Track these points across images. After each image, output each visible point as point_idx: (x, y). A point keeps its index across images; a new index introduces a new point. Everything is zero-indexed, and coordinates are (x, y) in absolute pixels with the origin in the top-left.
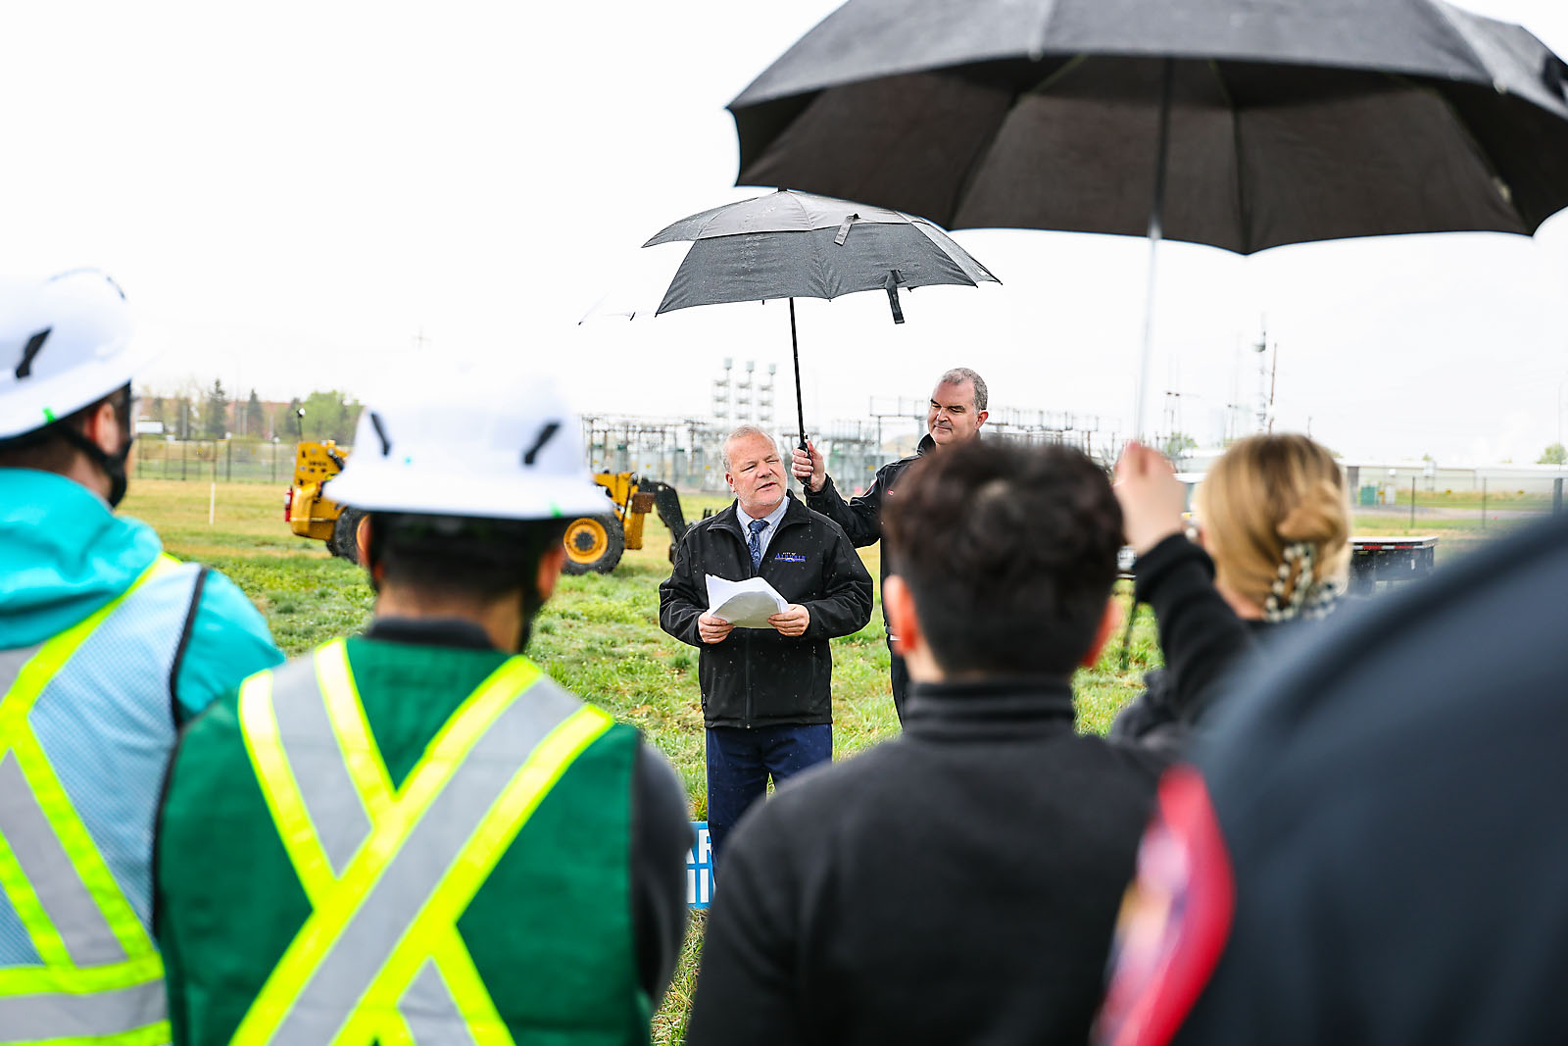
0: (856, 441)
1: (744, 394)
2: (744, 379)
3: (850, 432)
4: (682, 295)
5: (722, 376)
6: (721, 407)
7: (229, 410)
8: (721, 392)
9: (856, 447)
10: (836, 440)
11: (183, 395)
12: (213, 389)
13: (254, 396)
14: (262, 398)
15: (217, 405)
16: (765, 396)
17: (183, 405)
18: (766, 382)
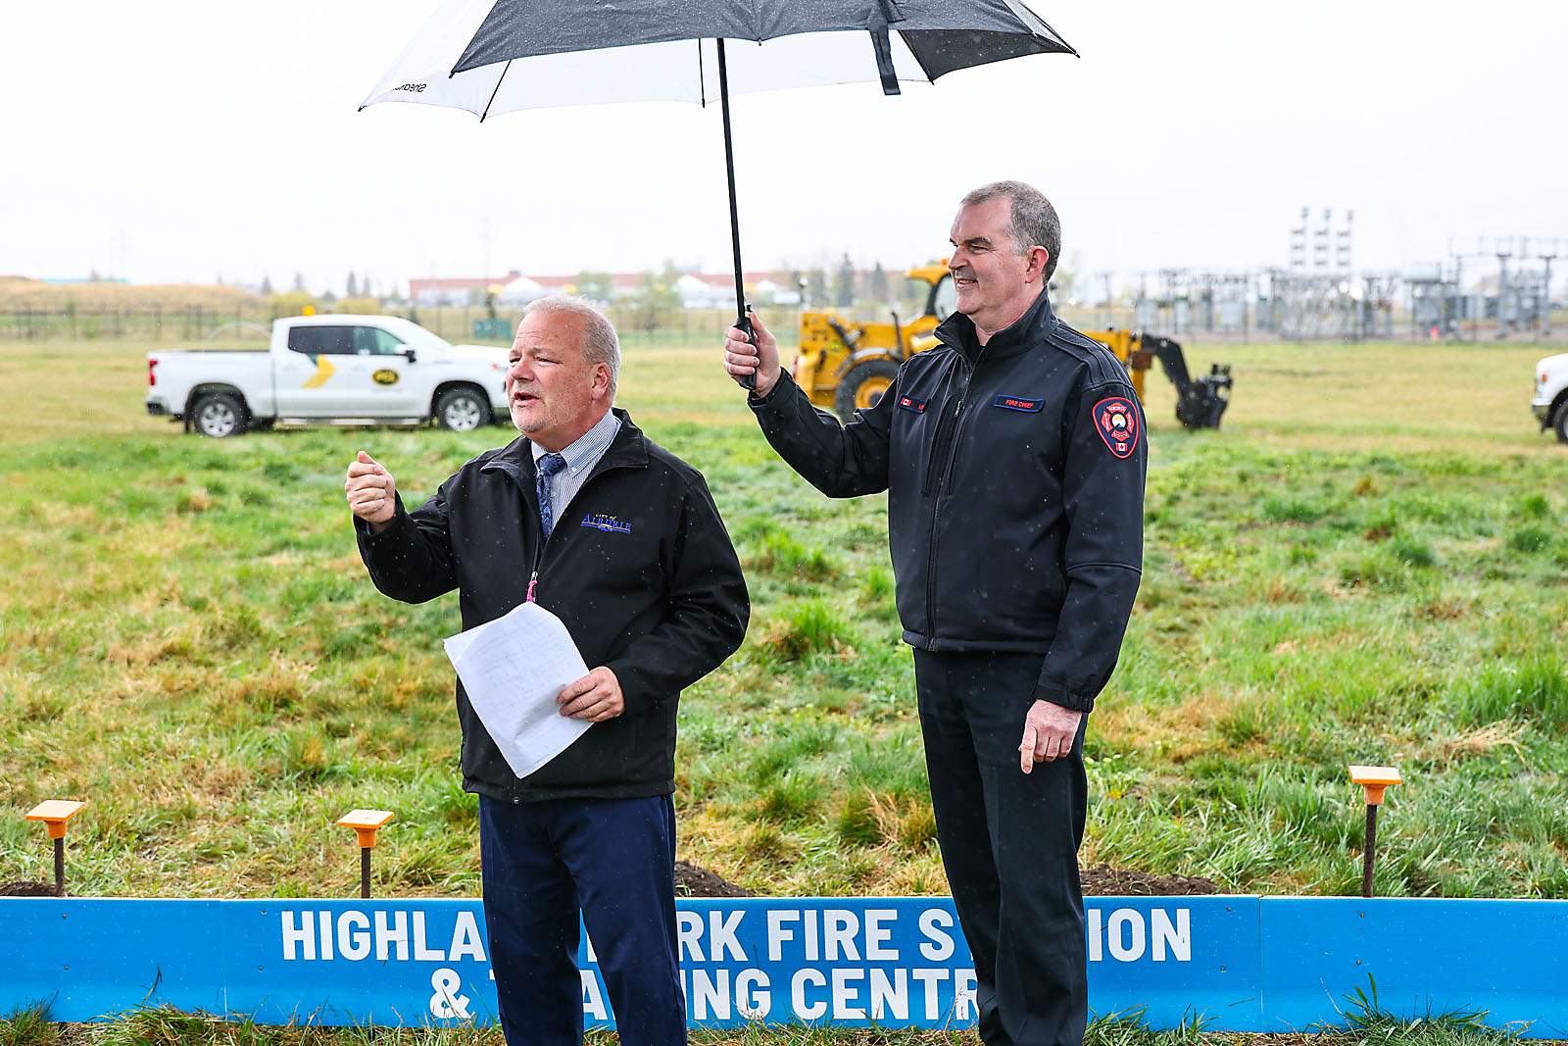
0: (1437, 282)
1: (1322, 240)
2: (1321, 227)
3: (1429, 272)
4: (499, 40)
5: (1299, 224)
6: (1298, 255)
7: (858, 280)
8: (1298, 240)
9: (1438, 288)
10: (1416, 282)
11: (817, 267)
12: (843, 261)
13: (878, 266)
14: (886, 266)
15: (846, 275)
16: (1343, 242)
17: (818, 277)
18: (1344, 228)
